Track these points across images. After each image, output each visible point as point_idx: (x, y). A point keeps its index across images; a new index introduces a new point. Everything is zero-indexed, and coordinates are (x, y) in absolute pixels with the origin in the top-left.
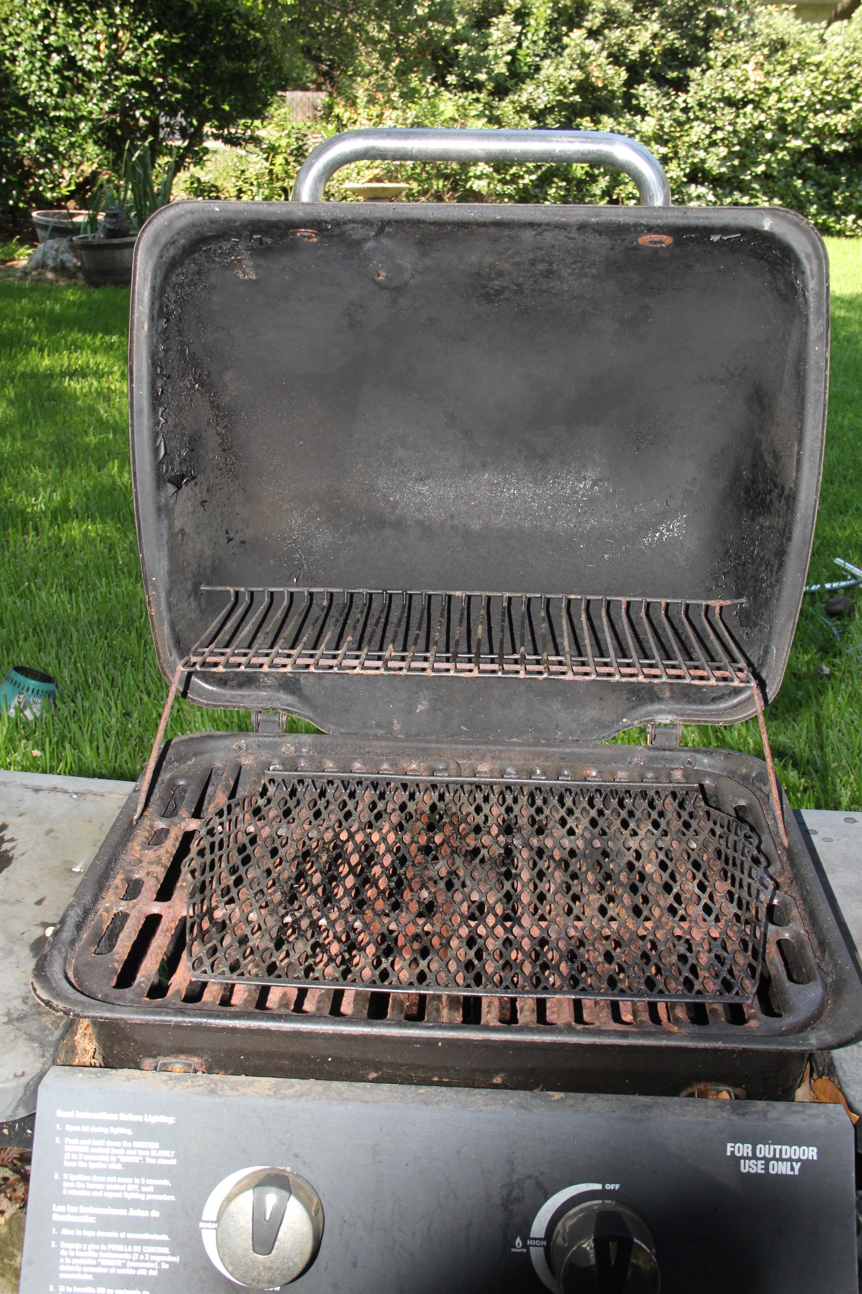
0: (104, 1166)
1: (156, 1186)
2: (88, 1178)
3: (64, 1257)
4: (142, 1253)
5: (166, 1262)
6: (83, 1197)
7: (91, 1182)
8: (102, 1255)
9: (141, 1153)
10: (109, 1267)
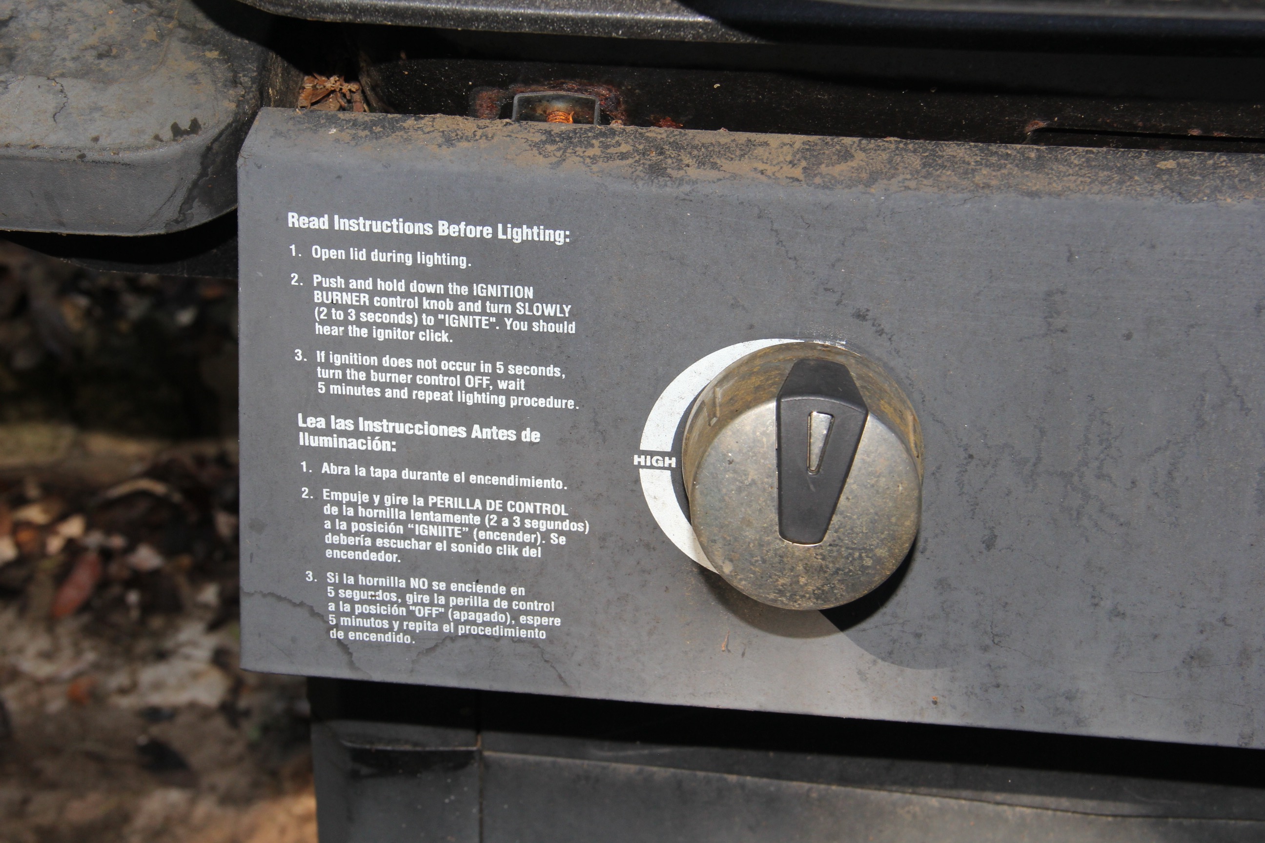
0: (408, 335)
1: (528, 379)
2: (374, 360)
3: (332, 518)
4: (504, 513)
5: (561, 533)
6: (364, 399)
7: (380, 369)
8: (418, 516)
9: (494, 309)
10: (435, 539)
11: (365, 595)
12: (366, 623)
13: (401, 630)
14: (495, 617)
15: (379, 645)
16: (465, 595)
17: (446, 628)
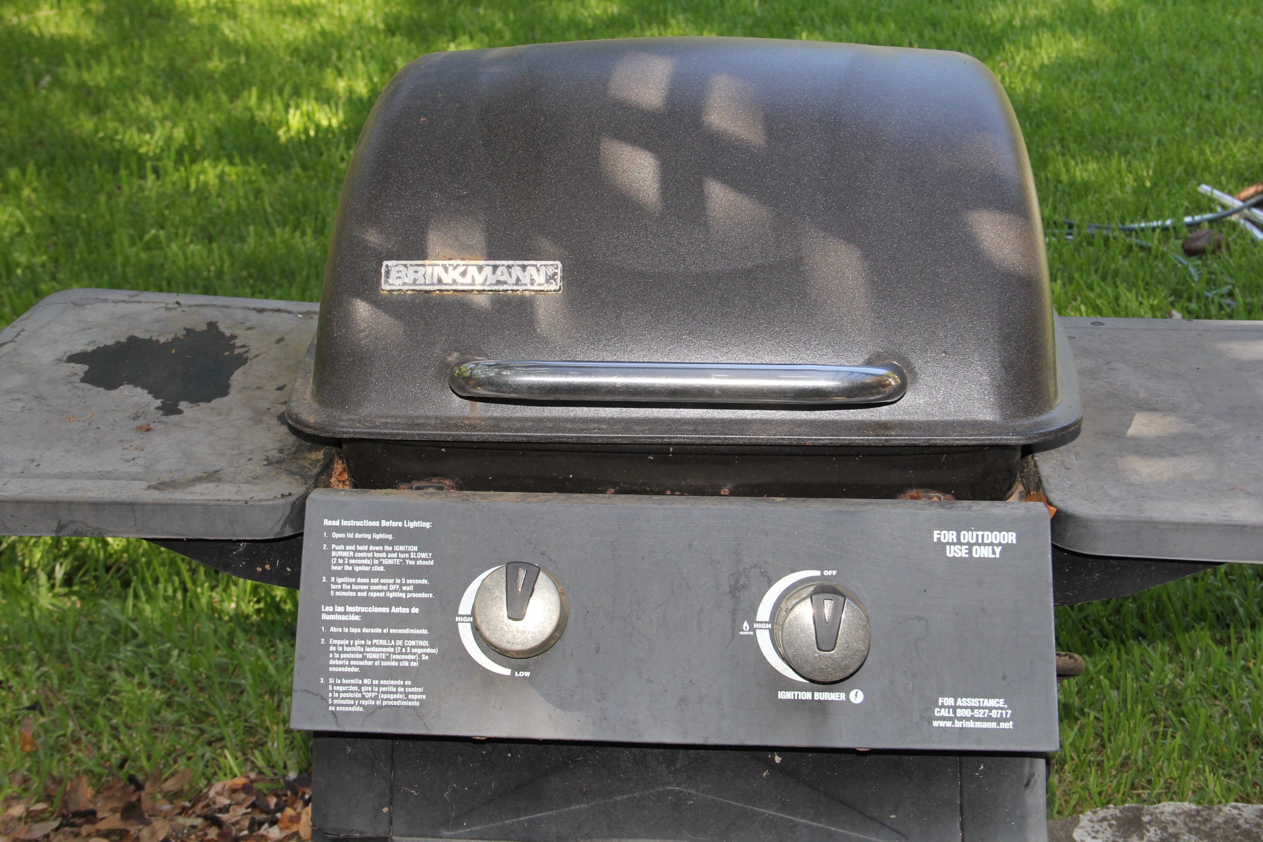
0: (368, 569)
1: (414, 585)
2: (353, 580)
3: (333, 652)
4: (404, 646)
5: (426, 654)
6: (349, 597)
7: (356, 584)
8: (368, 649)
9: (402, 556)
10: (374, 660)
11: (345, 688)
12: (344, 702)
13: (359, 705)
14: (399, 696)
15: (349, 713)
16: (386, 686)
17: (378, 703)
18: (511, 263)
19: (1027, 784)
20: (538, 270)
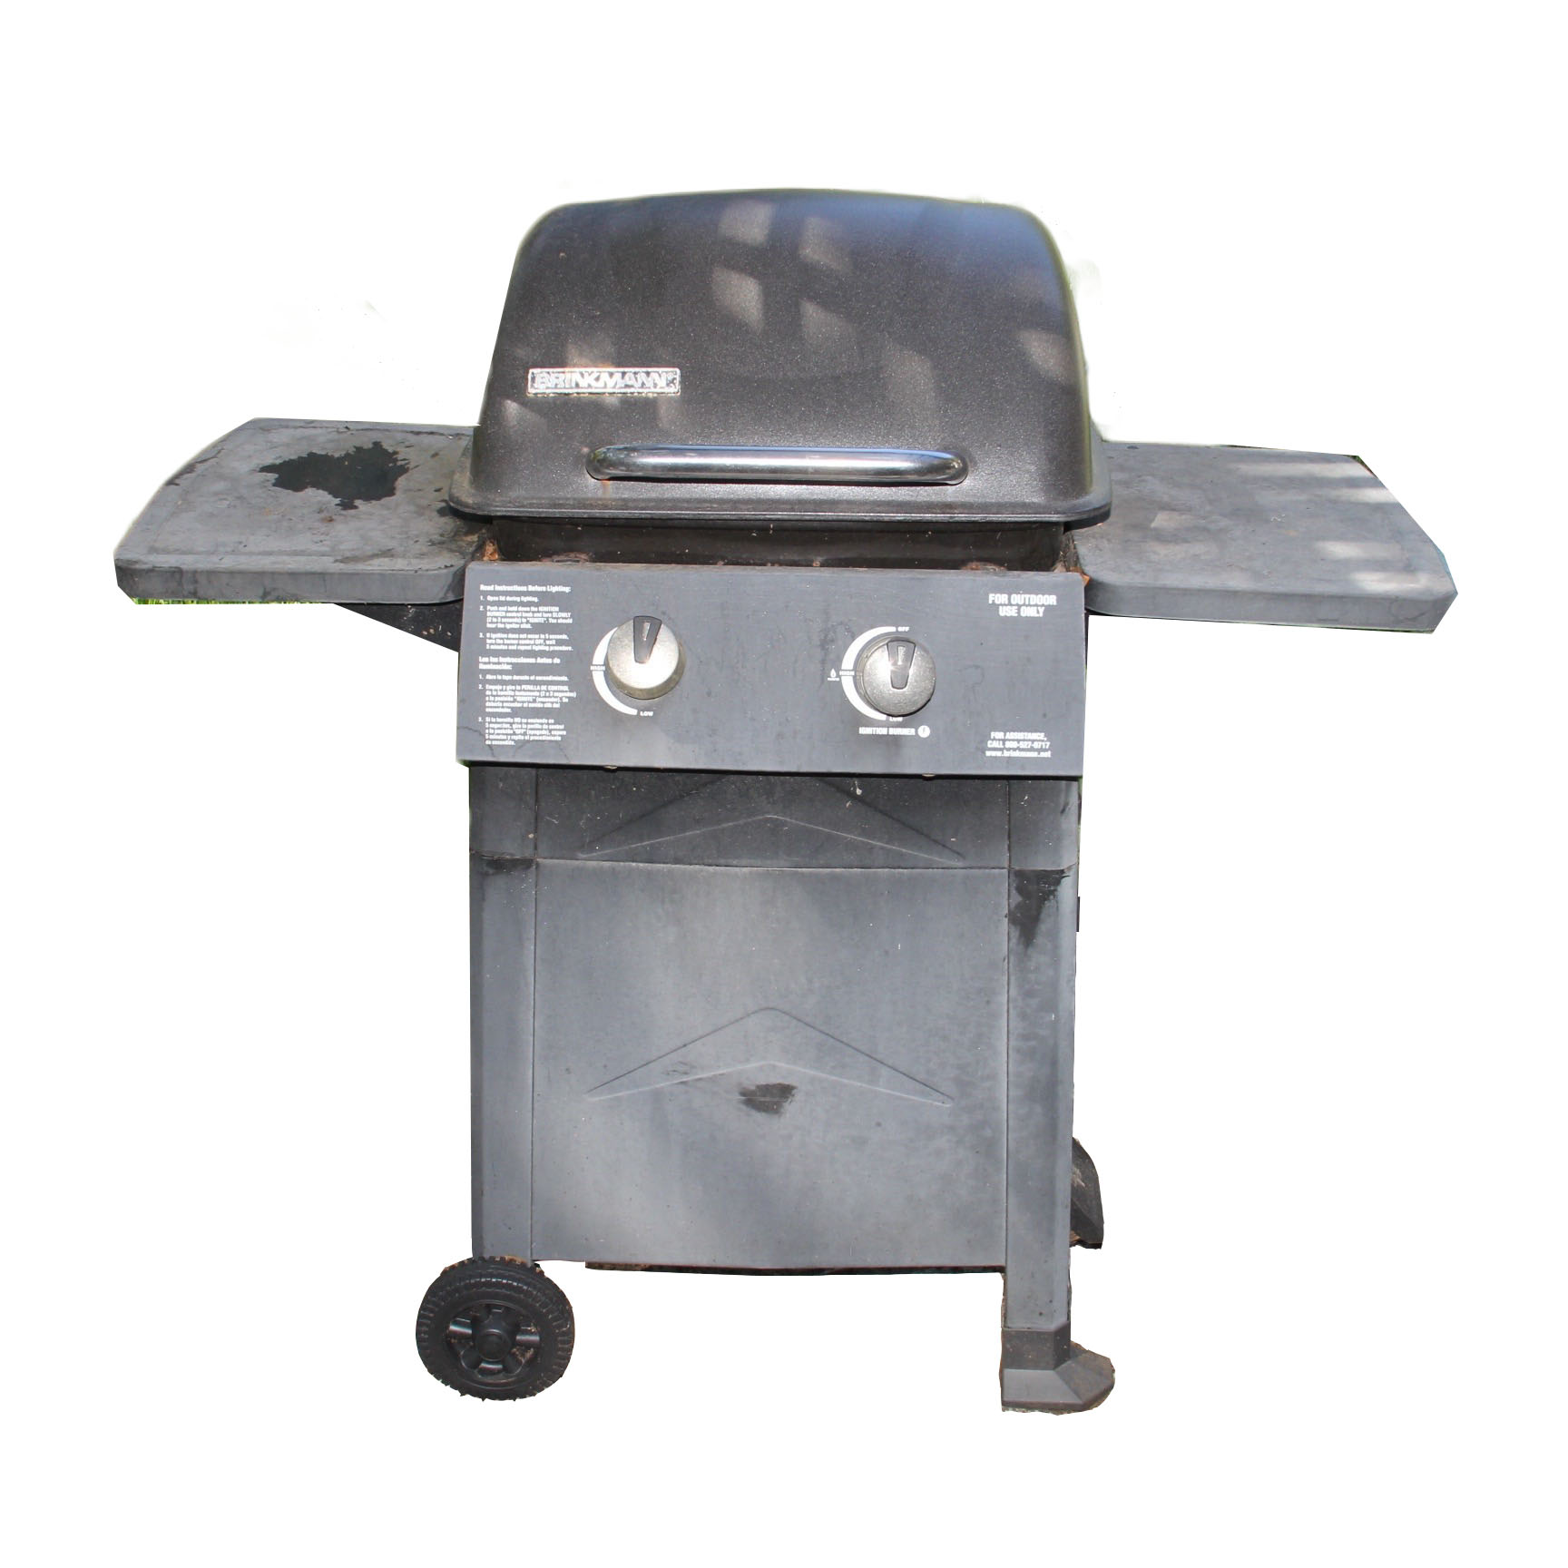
0: (517, 626)
1: (557, 640)
2: (505, 636)
3: (489, 696)
5: (566, 697)
6: (502, 650)
7: (507, 639)
8: (517, 693)
9: (545, 615)
10: (523, 702)
11: (499, 726)
12: (499, 737)
13: (511, 740)
14: (544, 732)
15: (503, 746)
16: (533, 724)
17: (527, 738)
18: (637, 370)
19: (1063, 811)
20: (660, 375)
